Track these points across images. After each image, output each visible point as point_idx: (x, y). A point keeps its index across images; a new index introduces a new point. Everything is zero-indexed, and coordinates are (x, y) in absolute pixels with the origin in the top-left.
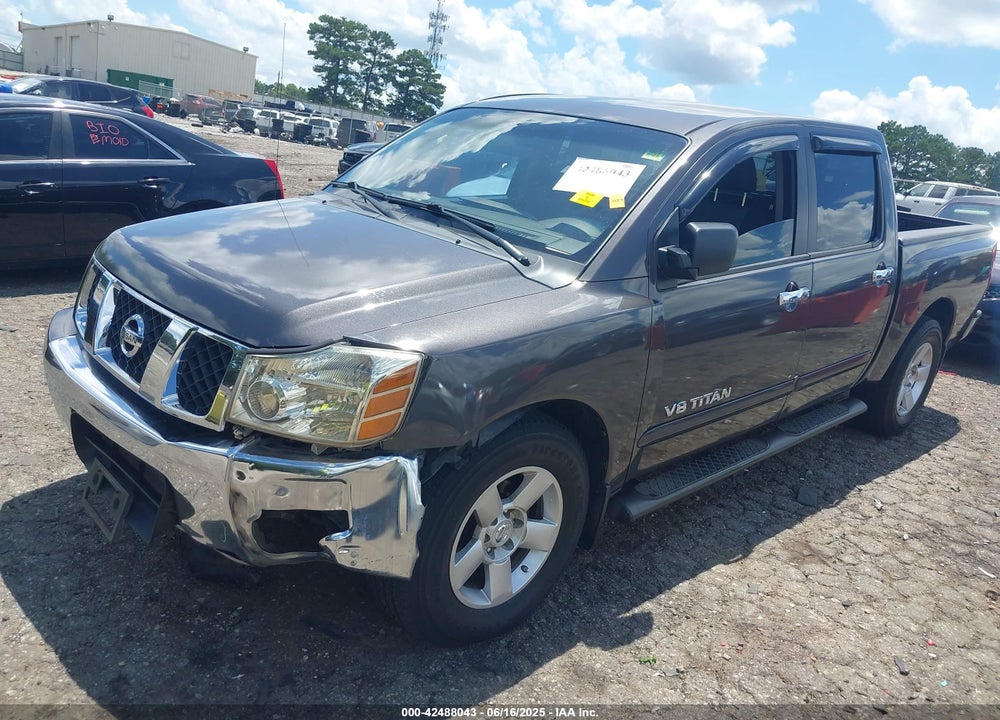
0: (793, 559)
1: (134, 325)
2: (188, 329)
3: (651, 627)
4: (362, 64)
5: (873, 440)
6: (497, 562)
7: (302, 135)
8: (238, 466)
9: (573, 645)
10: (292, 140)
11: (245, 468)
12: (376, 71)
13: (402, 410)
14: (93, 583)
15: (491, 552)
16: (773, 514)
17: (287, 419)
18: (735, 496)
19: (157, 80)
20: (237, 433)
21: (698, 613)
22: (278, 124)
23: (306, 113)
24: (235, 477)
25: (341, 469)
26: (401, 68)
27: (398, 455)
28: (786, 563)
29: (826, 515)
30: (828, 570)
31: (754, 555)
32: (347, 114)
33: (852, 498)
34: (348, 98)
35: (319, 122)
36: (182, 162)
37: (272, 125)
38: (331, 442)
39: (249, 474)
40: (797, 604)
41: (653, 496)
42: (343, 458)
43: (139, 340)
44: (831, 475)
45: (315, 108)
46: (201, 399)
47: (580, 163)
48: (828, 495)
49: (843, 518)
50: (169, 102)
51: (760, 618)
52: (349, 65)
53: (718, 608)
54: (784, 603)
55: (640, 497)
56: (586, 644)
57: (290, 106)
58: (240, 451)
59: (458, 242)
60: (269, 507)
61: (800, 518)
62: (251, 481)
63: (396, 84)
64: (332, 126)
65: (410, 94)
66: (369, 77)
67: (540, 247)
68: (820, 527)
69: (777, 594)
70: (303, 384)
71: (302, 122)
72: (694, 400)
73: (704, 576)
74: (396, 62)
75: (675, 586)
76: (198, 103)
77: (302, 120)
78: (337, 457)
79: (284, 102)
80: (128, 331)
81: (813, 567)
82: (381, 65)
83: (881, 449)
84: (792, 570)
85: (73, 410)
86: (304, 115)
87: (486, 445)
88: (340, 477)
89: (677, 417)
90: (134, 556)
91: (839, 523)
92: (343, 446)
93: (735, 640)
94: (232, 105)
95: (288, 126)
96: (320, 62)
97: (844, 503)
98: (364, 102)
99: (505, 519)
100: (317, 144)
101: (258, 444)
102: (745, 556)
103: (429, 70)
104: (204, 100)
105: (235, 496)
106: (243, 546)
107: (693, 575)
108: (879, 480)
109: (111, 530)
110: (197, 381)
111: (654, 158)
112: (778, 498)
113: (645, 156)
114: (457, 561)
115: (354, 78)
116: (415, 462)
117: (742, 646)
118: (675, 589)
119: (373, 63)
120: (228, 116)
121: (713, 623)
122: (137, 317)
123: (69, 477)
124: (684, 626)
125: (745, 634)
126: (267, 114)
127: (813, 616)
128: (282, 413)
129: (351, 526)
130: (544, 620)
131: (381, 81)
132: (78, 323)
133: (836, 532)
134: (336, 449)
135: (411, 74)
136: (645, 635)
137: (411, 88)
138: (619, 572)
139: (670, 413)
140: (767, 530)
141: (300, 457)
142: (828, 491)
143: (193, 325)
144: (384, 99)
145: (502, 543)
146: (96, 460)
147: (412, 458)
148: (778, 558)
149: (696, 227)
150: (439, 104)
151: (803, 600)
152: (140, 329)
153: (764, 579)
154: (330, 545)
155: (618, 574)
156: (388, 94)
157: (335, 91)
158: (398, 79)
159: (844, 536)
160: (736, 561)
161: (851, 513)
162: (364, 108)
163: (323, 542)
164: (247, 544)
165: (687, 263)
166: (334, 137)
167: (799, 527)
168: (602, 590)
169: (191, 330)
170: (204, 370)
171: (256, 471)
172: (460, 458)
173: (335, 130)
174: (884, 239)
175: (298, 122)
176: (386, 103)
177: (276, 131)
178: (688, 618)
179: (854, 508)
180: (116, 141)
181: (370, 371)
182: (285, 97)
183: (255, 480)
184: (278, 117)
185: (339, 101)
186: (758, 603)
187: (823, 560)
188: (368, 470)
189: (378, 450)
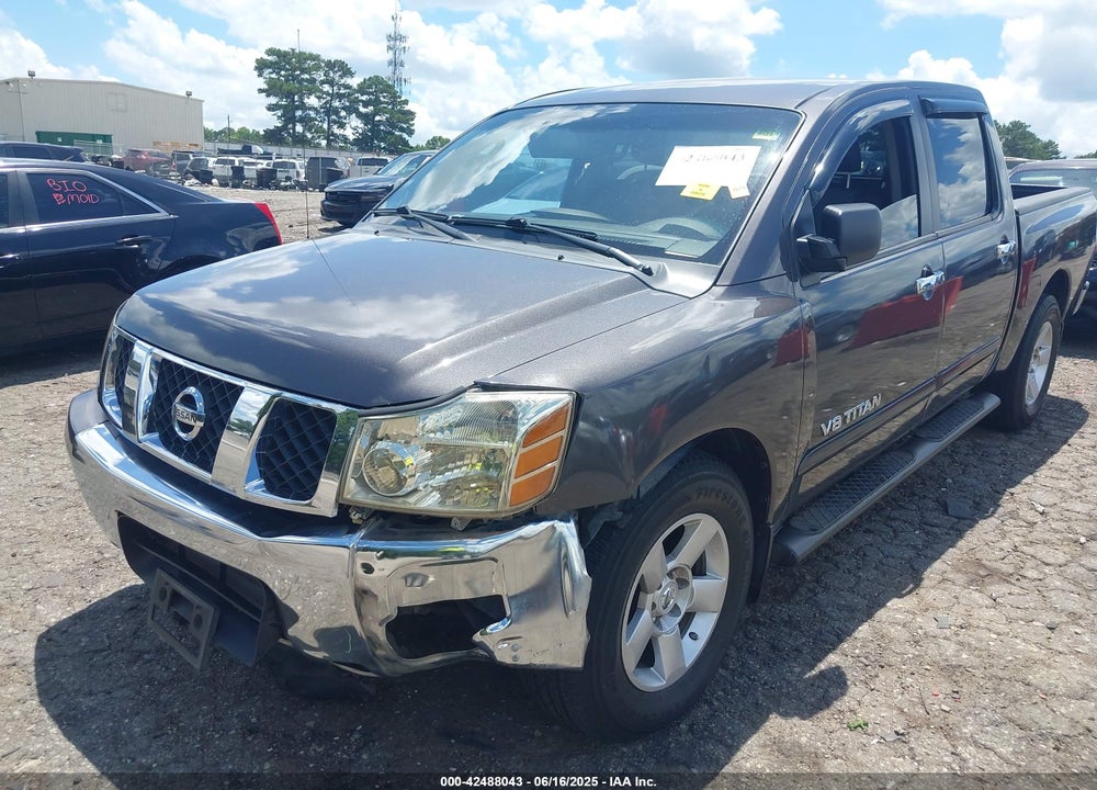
0: (971, 582)
1: (189, 401)
2: (269, 396)
3: (845, 683)
4: (319, 98)
5: (1002, 436)
6: (666, 633)
7: (266, 180)
8: (361, 558)
9: (766, 719)
10: (256, 188)
11: (371, 558)
12: (336, 104)
13: (556, 464)
14: (172, 720)
15: (657, 621)
16: (927, 534)
17: (415, 491)
18: (878, 518)
19: (94, 137)
20: (355, 517)
21: (893, 660)
22: (238, 172)
23: (266, 156)
24: (360, 571)
25: (491, 546)
26: (364, 98)
27: (552, 520)
28: (965, 587)
29: (985, 528)
30: (1016, 590)
31: (925, 583)
32: (311, 153)
33: (1007, 504)
34: (309, 136)
35: (284, 165)
36: (162, 215)
37: (231, 174)
38: (477, 513)
39: (377, 565)
40: (999, 634)
41: (814, 530)
42: (489, 531)
43: (198, 418)
44: (974, 480)
45: (274, 150)
46: (297, 480)
47: (679, 153)
48: (978, 504)
49: (1005, 528)
50: (111, 160)
51: (964, 656)
52: (306, 100)
53: (912, 651)
54: (984, 635)
55: (799, 533)
56: (781, 715)
57: (247, 151)
58: (362, 538)
59: (560, 258)
60: (405, 603)
61: (960, 534)
62: (381, 573)
63: (360, 115)
64: (298, 166)
65: (376, 125)
66: (329, 111)
67: (658, 253)
68: (984, 540)
69: (970, 625)
70: (429, 447)
71: (264, 166)
72: (848, 413)
73: (881, 614)
74: (358, 91)
75: (854, 631)
76: (144, 157)
77: (263, 165)
78: (481, 531)
79: (238, 147)
80: (180, 408)
81: (998, 589)
82: (340, 97)
83: (1015, 446)
84: (976, 595)
85: (119, 513)
86: (264, 159)
87: (648, 494)
88: (492, 555)
89: (834, 436)
90: (214, 681)
91: (1004, 535)
92: (492, 516)
93: (947, 687)
94: (183, 156)
95: (250, 172)
96: (273, 100)
97: (1000, 510)
98: (327, 139)
99: (669, 580)
100: (285, 188)
101: (381, 527)
102: (917, 585)
103: (394, 96)
104: (150, 154)
105: (362, 595)
106: (374, 653)
107: (870, 616)
108: (1029, 479)
109: (196, 655)
110: (288, 458)
111: (768, 138)
112: (927, 514)
113: (756, 136)
114: (628, 637)
115: (312, 114)
116: (572, 524)
117: (957, 692)
118: (856, 634)
119: (332, 95)
120: (180, 168)
121: (913, 669)
122: (192, 390)
123: (110, 594)
124: (882, 677)
125: (954, 677)
126: (224, 162)
127: (1021, 646)
128: (410, 485)
129: (508, 613)
130: (720, 693)
131: (343, 113)
132: (108, 408)
133: (1005, 544)
134: (481, 520)
135: (376, 102)
136: (843, 694)
137: (377, 118)
138: (786, 624)
139: (826, 431)
140: (929, 552)
141: (438, 536)
142: (977, 500)
143: (275, 391)
144: (349, 133)
145: (668, 609)
146: (158, 570)
147: (569, 521)
148: (954, 583)
149: (838, 210)
150: (411, 133)
151: (1002, 628)
152: (200, 405)
153: (949, 608)
154: (487, 640)
155: (785, 626)
156: (353, 127)
157: (294, 129)
158: (362, 109)
159: (1015, 549)
160: (910, 592)
161: (1012, 521)
162: (328, 144)
163: (477, 637)
164: (379, 652)
165: (834, 252)
166: (302, 178)
167: (961, 543)
168: (773, 647)
169: (274, 397)
170: (297, 445)
171: (386, 560)
172: (621, 513)
173: (302, 171)
174: (1002, 209)
175: (260, 167)
176: (351, 137)
177: (237, 178)
178: (882, 667)
179: (1013, 515)
180: (84, 199)
181: (515, 421)
182: (237, 142)
183: (387, 573)
184: (237, 164)
185: (300, 141)
186: (954, 638)
187: (1005, 578)
188: (520, 541)
189: (531, 517)
